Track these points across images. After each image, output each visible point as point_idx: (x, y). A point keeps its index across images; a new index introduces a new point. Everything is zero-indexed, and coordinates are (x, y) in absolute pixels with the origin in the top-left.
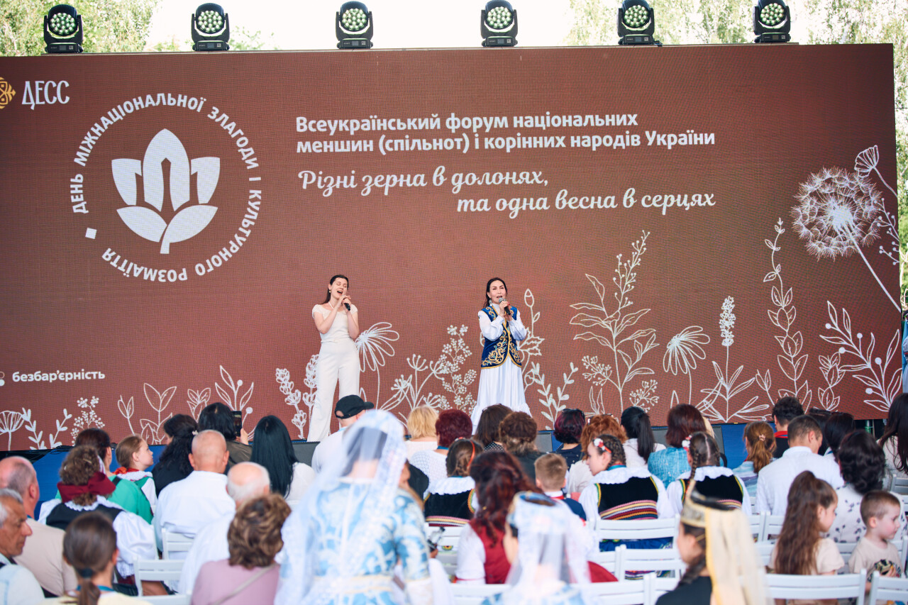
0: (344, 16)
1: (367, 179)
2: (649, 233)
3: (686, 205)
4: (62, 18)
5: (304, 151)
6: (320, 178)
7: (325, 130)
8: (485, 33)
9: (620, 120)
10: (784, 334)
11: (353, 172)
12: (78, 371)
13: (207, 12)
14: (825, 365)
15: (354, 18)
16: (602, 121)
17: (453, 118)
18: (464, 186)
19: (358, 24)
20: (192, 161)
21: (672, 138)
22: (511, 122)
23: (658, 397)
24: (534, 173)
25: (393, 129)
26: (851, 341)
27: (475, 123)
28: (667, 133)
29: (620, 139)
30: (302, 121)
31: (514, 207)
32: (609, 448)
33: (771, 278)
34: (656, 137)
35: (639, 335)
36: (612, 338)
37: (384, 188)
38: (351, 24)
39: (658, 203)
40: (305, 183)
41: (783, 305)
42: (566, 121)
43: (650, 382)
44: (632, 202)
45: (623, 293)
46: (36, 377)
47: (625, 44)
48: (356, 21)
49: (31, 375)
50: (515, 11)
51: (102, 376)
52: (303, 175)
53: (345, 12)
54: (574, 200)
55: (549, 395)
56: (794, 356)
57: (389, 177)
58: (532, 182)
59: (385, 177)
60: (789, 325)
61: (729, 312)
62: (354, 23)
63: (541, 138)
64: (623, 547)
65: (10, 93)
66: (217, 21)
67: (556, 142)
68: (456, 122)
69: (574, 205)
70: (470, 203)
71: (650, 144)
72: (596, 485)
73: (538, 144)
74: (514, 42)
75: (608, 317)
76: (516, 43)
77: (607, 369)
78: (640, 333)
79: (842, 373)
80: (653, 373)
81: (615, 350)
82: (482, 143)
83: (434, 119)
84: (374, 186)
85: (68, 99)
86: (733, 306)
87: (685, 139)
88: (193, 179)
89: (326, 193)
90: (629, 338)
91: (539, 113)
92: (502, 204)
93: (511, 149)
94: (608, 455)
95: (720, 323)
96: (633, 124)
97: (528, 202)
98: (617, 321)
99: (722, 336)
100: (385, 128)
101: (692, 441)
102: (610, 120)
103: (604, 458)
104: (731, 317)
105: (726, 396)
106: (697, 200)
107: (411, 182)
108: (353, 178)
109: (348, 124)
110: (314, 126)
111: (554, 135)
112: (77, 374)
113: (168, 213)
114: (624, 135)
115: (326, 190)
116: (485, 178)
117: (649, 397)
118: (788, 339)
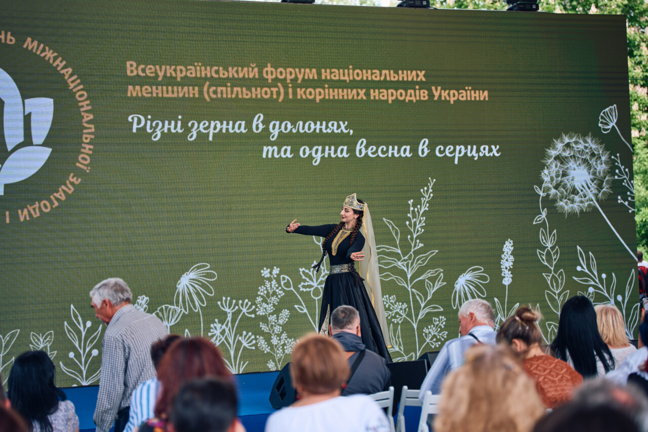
1: (193, 125)
2: (434, 180)
3: (475, 155)
5: (134, 95)
6: (149, 122)
7: (154, 75)
9: (411, 76)
10: (550, 271)
11: (180, 117)
16: (396, 76)
17: (269, 68)
18: (281, 133)
20: (26, 101)
21: (454, 94)
22: (319, 74)
23: (447, 333)
24: (341, 123)
25: (216, 76)
26: (597, 281)
27: (289, 74)
28: (450, 89)
29: (411, 93)
30: (131, 66)
33: (539, 220)
34: (441, 93)
35: (429, 275)
36: (407, 278)
37: (208, 134)
39: (450, 153)
40: (135, 126)
41: (549, 245)
42: (366, 75)
43: (439, 319)
44: (426, 151)
45: (415, 236)
47: (403, 6)
52: (133, 118)
54: (372, 149)
56: (559, 291)
57: (213, 124)
58: (339, 131)
59: (210, 123)
60: (554, 263)
61: (509, 254)
63: (345, 90)
67: (358, 94)
68: (272, 72)
69: (373, 153)
71: (436, 98)
73: (343, 96)
75: (403, 259)
77: (403, 308)
78: (429, 274)
80: (442, 310)
81: (410, 290)
82: (295, 94)
83: (253, 69)
84: (200, 131)
86: (512, 248)
87: (464, 94)
88: (27, 119)
89: (155, 137)
90: (420, 278)
91: (342, 66)
92: (306, 151)
93: (320, 100)
95: (501, 263)
96: (421, 79)
97: (330, 149)
98: (410, 262)
99: (503, 275)
100: (209, 75)
102: (403, 75)
104: (510, 258)
106: (485, 151)
107: (233, 128)
108: (179, 123)
109: (175, 70)
110: (144, 70)
111: (357, 88)
114: (415, 90)
115: (155, 134)
116: (299, 126)
117: (439, 332)
118: (553, 276)
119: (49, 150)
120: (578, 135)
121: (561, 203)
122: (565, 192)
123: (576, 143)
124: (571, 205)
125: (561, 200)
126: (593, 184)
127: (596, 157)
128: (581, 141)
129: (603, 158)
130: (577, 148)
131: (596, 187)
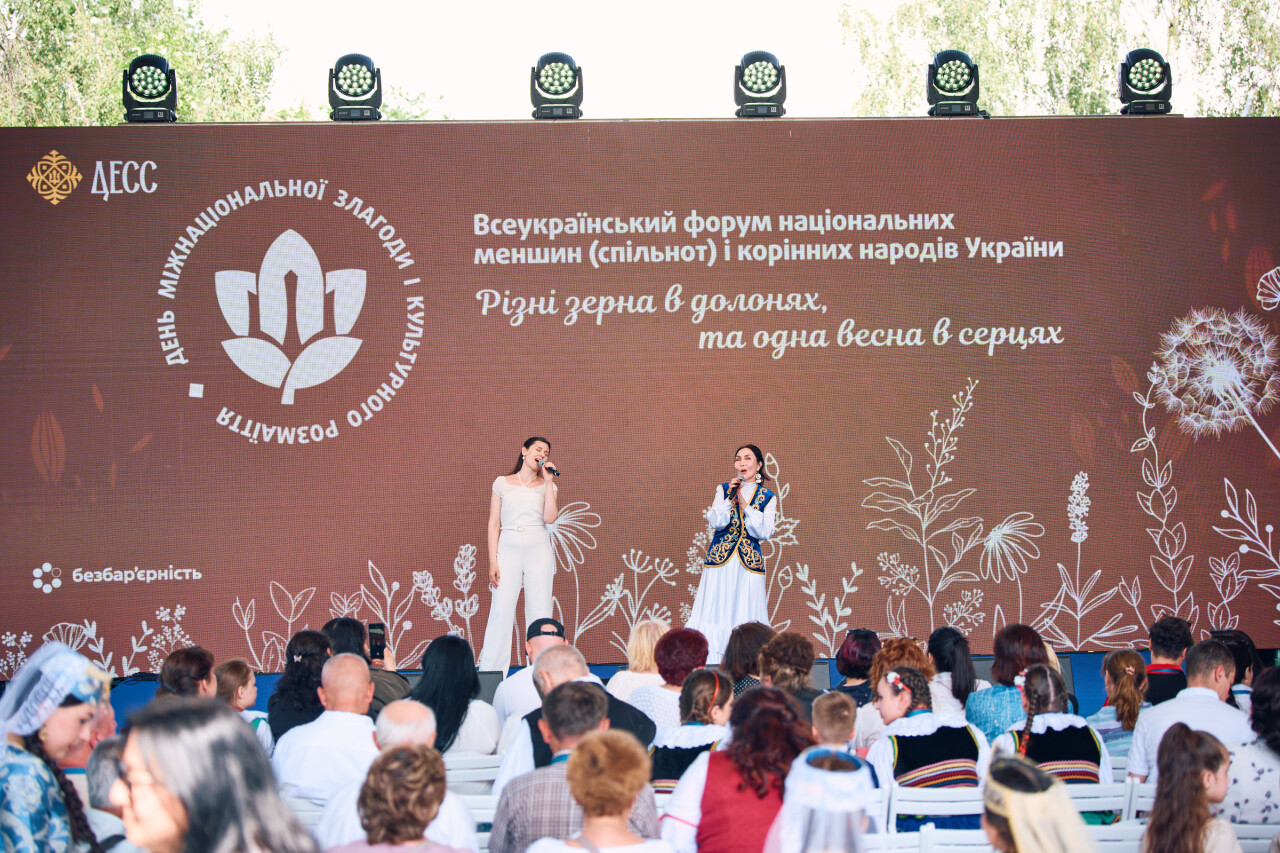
0: (543, 73)
1: (573, 302)
2: (977, 381)
3: (1021, 342)
4: (149, 73)
5: (484, 261)
6: (506, 300)
7: (514, 232)
8: (740, 98)
9: (930, 222)
10: (1160, 526)
11: (553, 292)
12: (164, 567)
13: (351, 66)
14: (1218, 570)
15: (557, 76)
16: (904, 222)
17: (694, 216)
18: (709, 312)
19: (561, 84)
20: (328, 274)
21: (1003, 248)
22: (775, 223)
23: (983, 614)
24: (808, 296)
25: (611, 231)
26: (1257, 536)
27: (726, 224)
28: (997, 240)
29: (929, 248)
30: (481, 220)
31: (780, 343)
32: (908, 686)
33: (1142, 446)
34: (980, 246)
35: (959, 526)
36: (921, 528)
37: (595, 315)
38: (552, 85)
39: (982, 339)
40: (486, 307)
41: (1159, 485)
42: (853, 222)
43: (972, 593)
44: (946, 337)
45: (938, 466)
46: (105, 575)
47: (938, 115)
48: (559, 80)
49: (99, 573)
50: (783, 67)
51: (197, 575)
52: (483, 295)
53: (543, 67)
54: (863, 334)
55: (822, 610)
56: (1174, 557)
57: (603, 300)
58: (804, 308)
59: (598, 300)
60: (1167, 513)
61: (1082, 494)
62: (557, 83)
63: (817, 246)
64: (931, 826)
65: (74, 177)
66: (365, 79)
67: (839, 251)
68: (698, 223)
69: (863, 341)
70: (716, 338)
71: (972, 255)
72: (890, 737)
73: (814, 255)
74: (781, 111)
75: (916, 499)
76: (784, 112)
77: (912, 573)
78: (961, 523)
79: (1242, 582)
80: (977, 579)
81: (924, 546)
82: (734, 252)
83: (668, 218)
84: (583, 311)
85: (155, 186)
86: (1087, 486)
87: (1022, 249)
88: (329, 299)
89: (515, 321)
90: (945, 530)
91: (818, 211)
92: (762, 338)
93: (775, 262)
94: (907, 696)
95: (1068, 509)
96: (947, 227)
97: (799, 335)
98: (928, 504)
99: (1071, 527)
100: (598, 231)
101: (1028, 677)
102: (916, 222)
103: (902, 700)
104: (1084, 501)
105: (1076, 612)
106: (1038, 335)
107: (634, 306)
108: (552, 300)
109: (547, 225)
110: (499, 227)
111: (837, 242)
112: (163, 572)
113: (292, 347)
114: (936, 244)
115: (514, 317)
116: (738, 301)
117: (971, 614)
118: (1165, 534)
119: (357, 343)
120: (1221, 310)
121: (1187, 419)
122: (1195, 402)
123: (1216, 323)
124: (1205, 422)
125: (1187, 414)
126: (1246, 388)
127: (1252, 346)
128: (1226, 320)
129: (1266, 347)
130: (1218, 332)
131: (1252, 392)
